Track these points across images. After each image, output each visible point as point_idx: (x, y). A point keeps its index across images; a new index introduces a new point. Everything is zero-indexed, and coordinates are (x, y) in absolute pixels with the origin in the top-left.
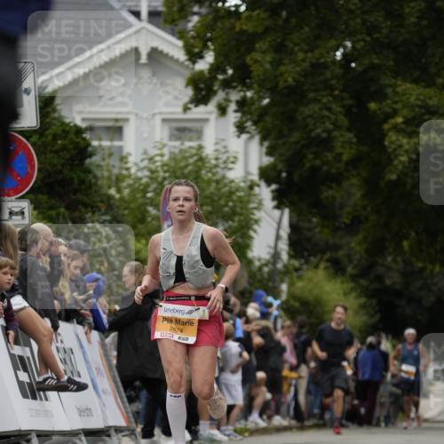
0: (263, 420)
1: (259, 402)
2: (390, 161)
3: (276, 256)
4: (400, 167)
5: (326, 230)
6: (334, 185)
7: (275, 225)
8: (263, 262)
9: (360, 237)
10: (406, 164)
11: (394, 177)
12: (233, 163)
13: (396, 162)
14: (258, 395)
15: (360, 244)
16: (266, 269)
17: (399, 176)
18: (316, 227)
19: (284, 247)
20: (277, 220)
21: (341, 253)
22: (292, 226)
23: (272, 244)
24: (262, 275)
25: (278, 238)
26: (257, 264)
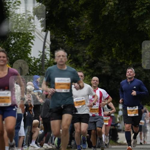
0: (38, 145)
1: (35, 135)
2: (104, 5)
3: (44, 56)
4: (110, 8)
5: (71, 43)
6: (74, 18)
7: (43, 40)
9: (89, 47)
10: (113, 7)
11: (106, 14)
12: (18, 5)
13: (107, 5)
15: (89, 50)
16: (38, 64)
17: (109, 13)
18: (65, 41)
20: (44, 37)
21: (79, 55)
23: (41, 51)
25: (44, 47)
26: (33, 61)
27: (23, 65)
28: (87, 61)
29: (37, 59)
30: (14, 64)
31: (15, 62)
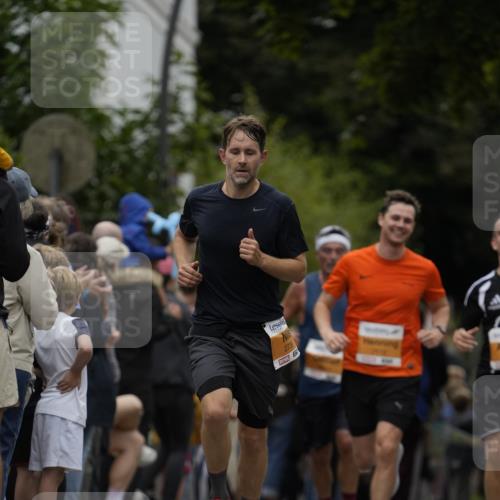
1: (124, 467)
3: (165, 101)
7: (164, 25)
8: (131, 117)
9: (374, 54)
14: (121, 451)
15: (373, 70)
16: (139, 136)
19: (184, 78)
20: (167, 8)
21: (328, 96)
22: (204, 25)
23: (157, 75)
24: (130, 152)
25: (169, 56)
26: (118, 122)
27: (72, 141)
28: (361, 118)
29: (137, 112)
30: (29, 137)
31: (33, 127)
